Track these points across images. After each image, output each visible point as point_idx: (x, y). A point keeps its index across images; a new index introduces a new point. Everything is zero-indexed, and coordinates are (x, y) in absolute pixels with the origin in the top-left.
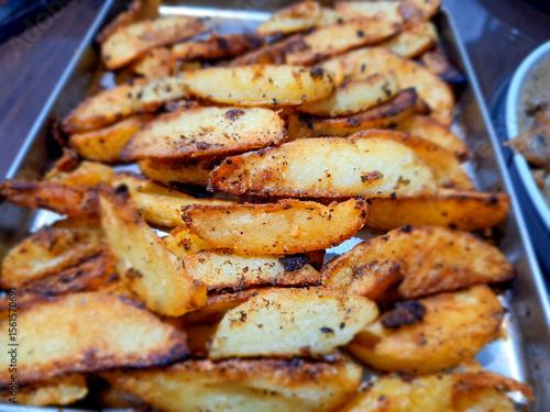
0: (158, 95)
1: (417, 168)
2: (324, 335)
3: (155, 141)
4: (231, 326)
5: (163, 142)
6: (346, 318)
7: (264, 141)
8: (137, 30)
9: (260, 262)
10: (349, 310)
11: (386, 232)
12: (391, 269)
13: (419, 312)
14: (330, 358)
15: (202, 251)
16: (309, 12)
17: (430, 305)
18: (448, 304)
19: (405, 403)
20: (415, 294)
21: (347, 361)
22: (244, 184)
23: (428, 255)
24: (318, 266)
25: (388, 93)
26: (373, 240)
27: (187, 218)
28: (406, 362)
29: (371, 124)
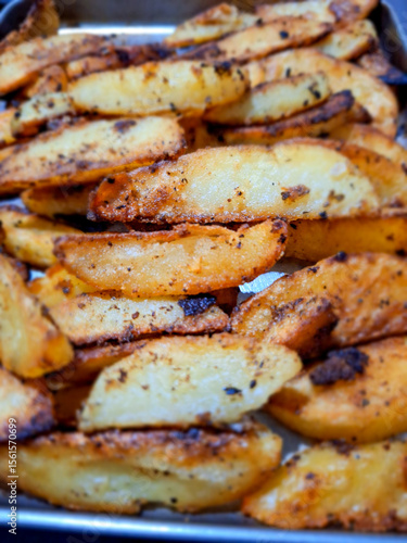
0: (38, 112)
1: (354, 180)
2: (228, 398)
3: (28, 163)
4: (107, 389)
5: (38, 164)
6: (258, 375)
7: (157, 152)
8: (27, 48)
9: (155, 306)
10: (262, 364)
11: (314, 263)
12: (319, 309)
13: (359, 363)
14: (238, 427)
15: (84, 294)
16: (224, 18)
17: (373, 353)
18: (396, 351)
19: (340, 482)
20: (354, 340)
21: (263, 430)
22: (133, 209)
23: (369, 290)
24: (229, 309)
25: (317, 95)
26: (297, 273)
27: (60, 252)
28: (342, 429)
29: (296, 131)
